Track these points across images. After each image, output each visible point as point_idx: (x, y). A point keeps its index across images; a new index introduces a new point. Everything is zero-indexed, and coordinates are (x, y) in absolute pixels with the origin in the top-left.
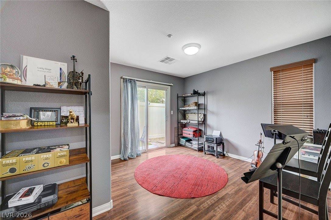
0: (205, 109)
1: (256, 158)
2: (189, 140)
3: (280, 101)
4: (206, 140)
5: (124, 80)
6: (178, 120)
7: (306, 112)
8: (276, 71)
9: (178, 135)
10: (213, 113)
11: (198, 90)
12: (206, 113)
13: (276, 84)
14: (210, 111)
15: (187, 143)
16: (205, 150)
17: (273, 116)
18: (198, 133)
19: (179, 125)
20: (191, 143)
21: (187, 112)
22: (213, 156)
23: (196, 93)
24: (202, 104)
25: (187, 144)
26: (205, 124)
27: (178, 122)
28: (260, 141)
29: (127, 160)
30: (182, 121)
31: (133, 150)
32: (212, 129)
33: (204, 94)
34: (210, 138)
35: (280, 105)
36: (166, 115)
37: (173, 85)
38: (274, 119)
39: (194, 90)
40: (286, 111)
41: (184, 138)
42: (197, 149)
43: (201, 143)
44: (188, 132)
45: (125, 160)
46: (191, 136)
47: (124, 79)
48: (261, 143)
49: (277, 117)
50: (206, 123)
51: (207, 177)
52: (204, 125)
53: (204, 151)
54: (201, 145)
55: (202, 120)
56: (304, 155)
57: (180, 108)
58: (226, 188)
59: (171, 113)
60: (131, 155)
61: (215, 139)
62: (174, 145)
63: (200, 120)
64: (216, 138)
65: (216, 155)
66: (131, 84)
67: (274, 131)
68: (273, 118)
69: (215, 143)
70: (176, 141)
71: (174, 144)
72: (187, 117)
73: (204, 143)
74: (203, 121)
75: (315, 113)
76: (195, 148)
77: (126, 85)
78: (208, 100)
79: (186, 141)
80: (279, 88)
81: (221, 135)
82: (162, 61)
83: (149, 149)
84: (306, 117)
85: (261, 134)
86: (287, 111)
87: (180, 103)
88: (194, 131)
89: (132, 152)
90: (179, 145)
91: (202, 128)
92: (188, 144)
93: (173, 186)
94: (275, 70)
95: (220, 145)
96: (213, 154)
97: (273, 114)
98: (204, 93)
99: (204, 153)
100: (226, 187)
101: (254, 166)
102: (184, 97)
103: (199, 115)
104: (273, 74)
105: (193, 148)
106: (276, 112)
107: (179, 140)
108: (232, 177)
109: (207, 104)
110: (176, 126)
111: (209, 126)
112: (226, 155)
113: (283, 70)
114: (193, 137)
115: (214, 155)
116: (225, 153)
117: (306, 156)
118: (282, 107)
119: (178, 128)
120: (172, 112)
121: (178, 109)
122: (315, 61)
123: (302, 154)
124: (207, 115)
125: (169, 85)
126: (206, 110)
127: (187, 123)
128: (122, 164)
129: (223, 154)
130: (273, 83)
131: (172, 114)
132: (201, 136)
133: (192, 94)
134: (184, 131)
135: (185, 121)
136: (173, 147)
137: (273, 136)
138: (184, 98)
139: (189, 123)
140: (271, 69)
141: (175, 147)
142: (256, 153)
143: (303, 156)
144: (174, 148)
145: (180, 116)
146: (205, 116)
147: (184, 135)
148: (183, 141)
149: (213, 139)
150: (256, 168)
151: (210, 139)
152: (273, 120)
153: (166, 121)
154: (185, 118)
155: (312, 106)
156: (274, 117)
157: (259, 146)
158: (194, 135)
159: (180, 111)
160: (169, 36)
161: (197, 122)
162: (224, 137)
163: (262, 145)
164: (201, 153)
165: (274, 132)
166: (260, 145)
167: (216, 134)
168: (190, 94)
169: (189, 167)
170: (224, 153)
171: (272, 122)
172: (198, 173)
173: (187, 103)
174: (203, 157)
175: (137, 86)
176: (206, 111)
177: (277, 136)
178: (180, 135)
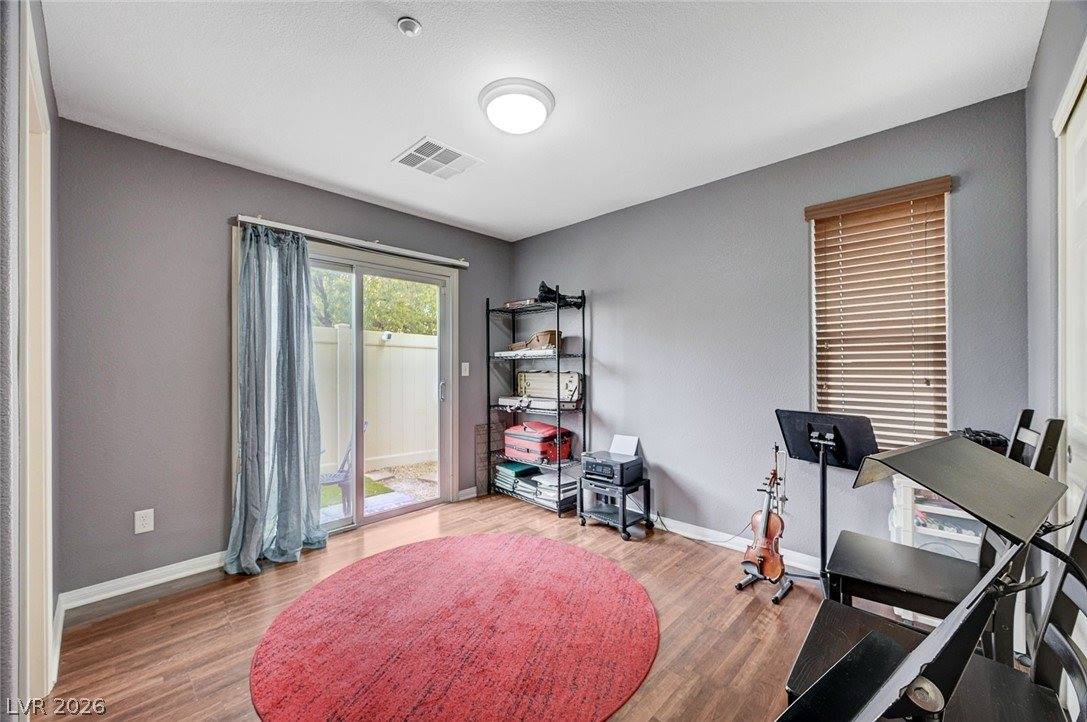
0: (584, 357)
1: (761, 541)
2: (528, 473)
3: (838, 326)
4: (587, 473)
5: (245, 230)
6: (489, 398)
7: (923, 368)
8: (825, 218)
9: (490, 453)
10: (611, 371)
11: (557, 287)
12: (587, 373)
13: (825, 265)
14: (603, 365)
15: (520, 483)
16: (582, 510)
17: (815, 382)
18: (561, 445)
19: (494, 417)
20: (535, 484)
21: (525, 367)
22: (610, 534)
23: (550, 296)
24: (575, 338)
25: (519, 488)
26: (584, 413)
27: (489, 406)
28: (775, 474)
29: (252, 575)
30: (502, 401)
31: (286, 527)
32: (611, 429)
33: (580, 303)
34: (597, 464)
35: (838, 341)
36: (440, 379)
37: (467, 264)
38: (819, 394)
39: (543, 286)
40: (856, 364)
41: (509, 463)
42: (555, 506)
43: (571, 484)
44: (524, 443)
45: (244, 575)
46: (533, 459)
47: (244, 225)
48: (778, 484)
49: (829, 387)
50: (588, 408)
51: (578, 640)
52: (581, 415)
53: (578, 512)
54: (570, 490)
55: (575, 398)
56: (924, 525)
57: (497, 354)
58: (648, 690)
59: (460, 373)
60: (279, 547)
61: (617, 469)
62: (472, 492)
63: (565, 395)
64: (622, 465)
65: (621, 530)
66: (281, 250)
67: (821, 437)
68: (815, 390)
69: (618, 482)
70: (482, 476)
71: (474, 489)
72: (522, 384)
73: (578, 484)
74: (578, 401)
75: (954, 370)
76: (546, 503)
77: (253, 252)
78: (595, 323)
79: (519, 475)
80: (835, 280)
81: (639, 451)
82: (410, 160)
83: (366, 514)
84: (925, 386)
85: (777, 448)
86: (862, 364)
87: (499, 332)
88: (545, 440)
89: (281, 537)
90: (491, 490)
91: (574, 426)
92: (523, 487)
93: (421, 703)
94: (823, 217)
95: (636, 490)
96: (611, 524)
97: (815, 375)
98: (583, 297)
99: (580, 520)
100: (648, 683)
101: (754, 571)
102: (514, 312)
103: (564, 379)
104: (813, 231)
105: (542, 502)
106: (823, 367)
107: (491, 473)
108: (674, 623)
109: (592, 338)
110: (482, 419)
111: (599, 419)
112: (657, 525)
113: (845, 217)
114: (543, 459)
115: (614, 529)
116: (653, 517)
117: (933, 530)
118: (846, 349)
119: (489, 427)
120: (466, 366)
121: (489, 358)
122: (951, 184)
123: (919, 524)
124: (590, 377)
125: (454, 266)
126: (587, 358)
127: (519, 408)
128: (219, 600)
129: (648, 520)
130: (814, 262)
131: (465, 373)
132: (570, 457)
133: (536, 301)
134: (508, 440)
135: (514, 403)
136: (469, 500)
137: (818, 455)
138: (513, 317)
139: (528, 407)
140: (809, 213)
141: (479, 498)
142: (761, 519)
143: (921, 529)
144: (473, 504)
145: (498, 382)
146: (584, 380)
147: (510, 454)
148: (506, 477)
149: (610, 466)
150: (761, 576)
151: (599, 469)
152: (815, 397)
153: (442, 401)
154: (514, 390)
155: (943, 346)
156: (820, 387)
157: (770, 493)
158: (544, 453)
159: (496, 365)
160: (407, 22)
161: (554, 405)
162: (651, 458)
163: (780, 491)
164: (567, 521)
165: (821, 442)
166: (774, 489)
167: (620, 449)
168: (532, 302)
169: (510, 591)
170: (648, 516)
171: (811, 404)
172: (545, 621)
173: (522, 334)
174: (574, 536)
175: (309, 263)
176: (587, 365)
177: (830, 457)
178: (495, 455)
